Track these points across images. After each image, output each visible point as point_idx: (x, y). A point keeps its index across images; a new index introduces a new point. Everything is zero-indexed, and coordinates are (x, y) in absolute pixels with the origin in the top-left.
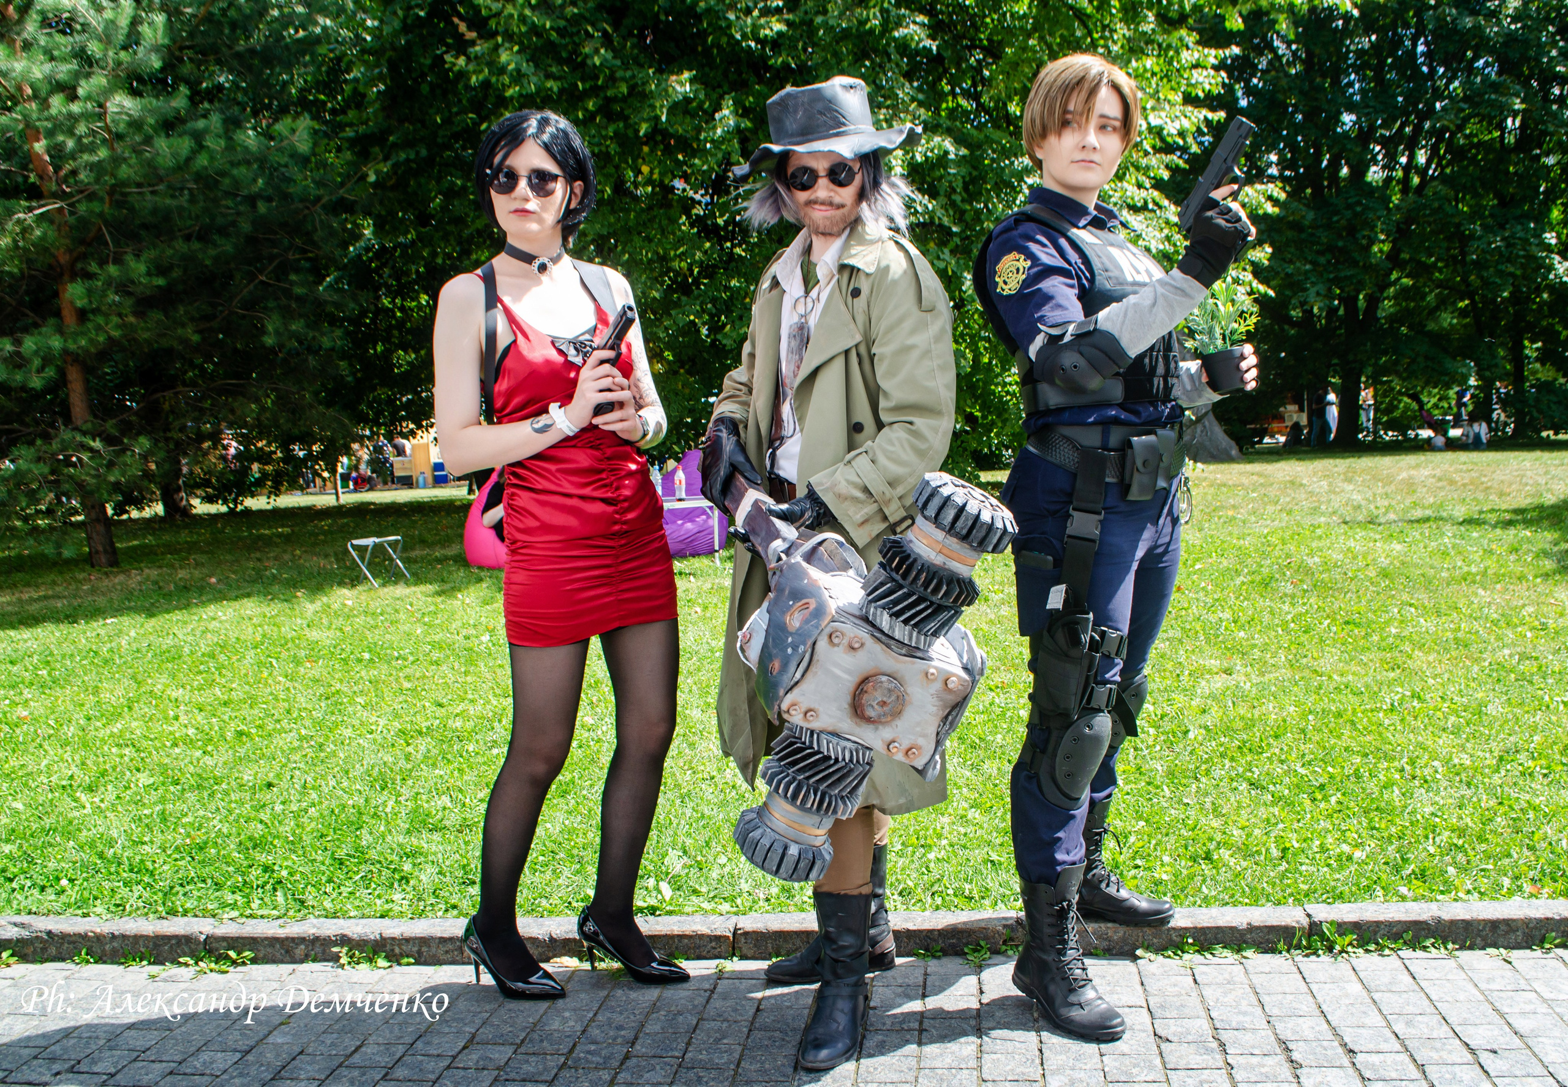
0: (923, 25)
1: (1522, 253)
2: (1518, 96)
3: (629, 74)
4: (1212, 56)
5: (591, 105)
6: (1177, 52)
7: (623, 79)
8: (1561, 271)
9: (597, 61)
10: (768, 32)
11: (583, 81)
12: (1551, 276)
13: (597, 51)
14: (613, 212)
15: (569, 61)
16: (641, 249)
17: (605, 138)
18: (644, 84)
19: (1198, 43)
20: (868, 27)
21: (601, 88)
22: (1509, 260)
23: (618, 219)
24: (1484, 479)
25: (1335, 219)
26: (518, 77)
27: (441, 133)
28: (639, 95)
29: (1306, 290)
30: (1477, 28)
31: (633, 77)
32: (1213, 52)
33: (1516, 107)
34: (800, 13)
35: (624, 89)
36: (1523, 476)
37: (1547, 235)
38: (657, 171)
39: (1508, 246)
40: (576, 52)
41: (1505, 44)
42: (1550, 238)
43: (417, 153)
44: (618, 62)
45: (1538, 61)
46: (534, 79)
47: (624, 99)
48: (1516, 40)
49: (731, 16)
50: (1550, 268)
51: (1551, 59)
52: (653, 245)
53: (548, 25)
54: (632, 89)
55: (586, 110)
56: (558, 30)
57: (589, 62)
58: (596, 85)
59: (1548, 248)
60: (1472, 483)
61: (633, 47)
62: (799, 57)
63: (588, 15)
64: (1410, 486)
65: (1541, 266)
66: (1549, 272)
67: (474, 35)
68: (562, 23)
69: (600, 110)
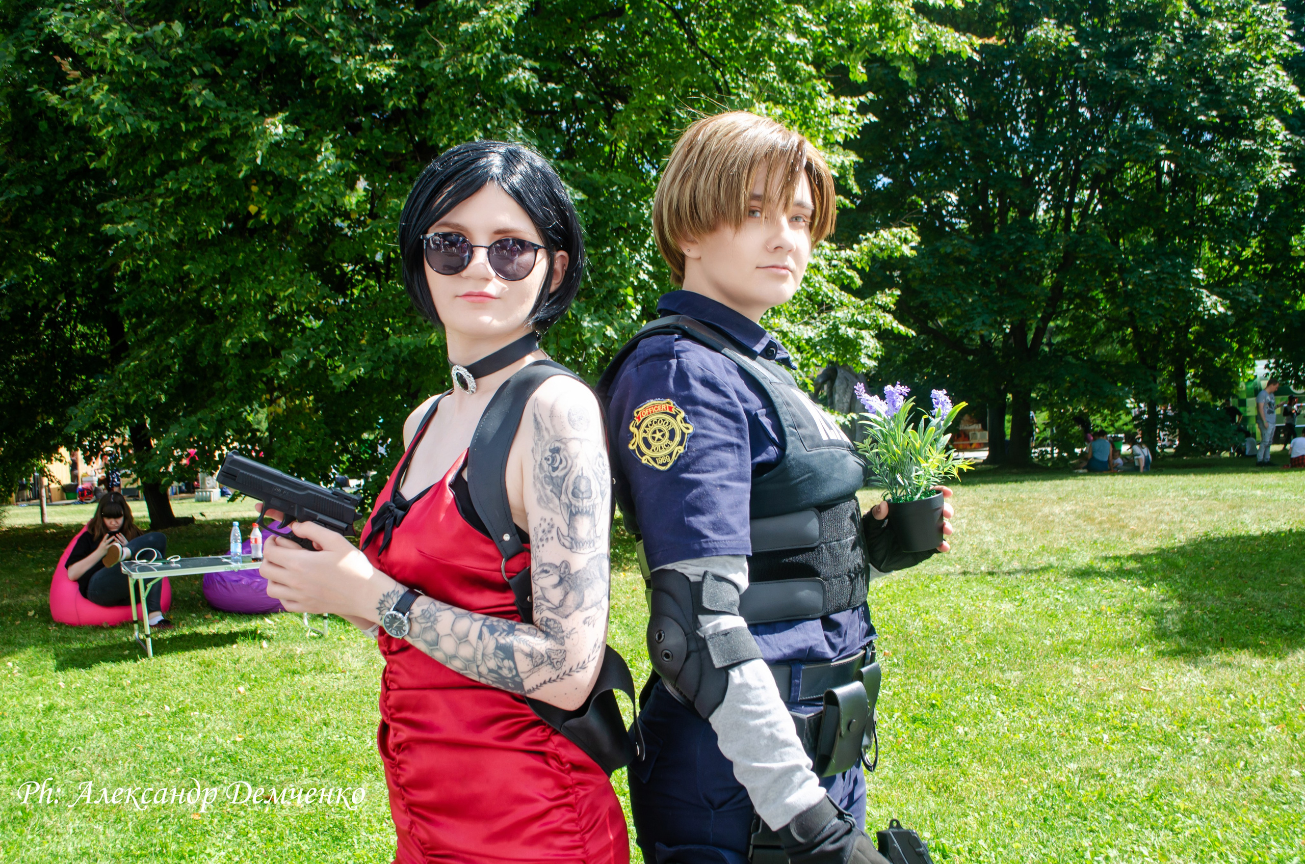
0: (533, 69)
1: (1171, 287)
2: (1163, 143)
3: (232, 115)
4: (848, 103)
5: (194, 146)
6: (811, 100)
7: (226, 120)
8: (1209, 304)
9: (198, 103)
10: (375, 76)
11: (187, 121)
12: (1200, 309)
13: (200, 93)
14: (222, 252)
15: (174, 101)
16: (250, 289)
17: (208, 179)
18: (246, 126)
19: (830, 91)
20: (472, 72)
21: (206, 129)
22: (1159, 293)
23: (226, 261)
24: (1122, 516)
25: (998, 253)
26: (112, 117)
27: (61, 170)
28: (242, 137)
29: (972, 319)
30: (1124, 80)
31: (237, 119)
32: (848, 100)
33: (1162, 153)
34: (413, 57)
35: (227, 131)
36: (1160, 512)
37: (1195, 271)
38: (265, 212)
39: (1159, 280)
40: (179, 94)
41: (1150, 95)
42: (1199, 273)
43: (32, 190)
44: (223, 104)
45: (1180, 110)
46: (130, 119)
47: (229, 141)
48: (1160, 91)
49: (337, 60)
50: (1199, 301)
51: (1192, 109)
52: (263, 286)
53: (144, 67)
54: (235, 130)
55: (190, 151)
56: (162, 72)
57: (191, 103)
58: (200, 126)
59: (1197, 282)
60: (1109, 521)
61: (243, 87)
62: (410, 101)
63: (193, 55)
64: (1047, 523)
65: (1190, 299)
66: (1198, 305)
67: (78, 73)
68: (164, 64)
69: (204, 151)
